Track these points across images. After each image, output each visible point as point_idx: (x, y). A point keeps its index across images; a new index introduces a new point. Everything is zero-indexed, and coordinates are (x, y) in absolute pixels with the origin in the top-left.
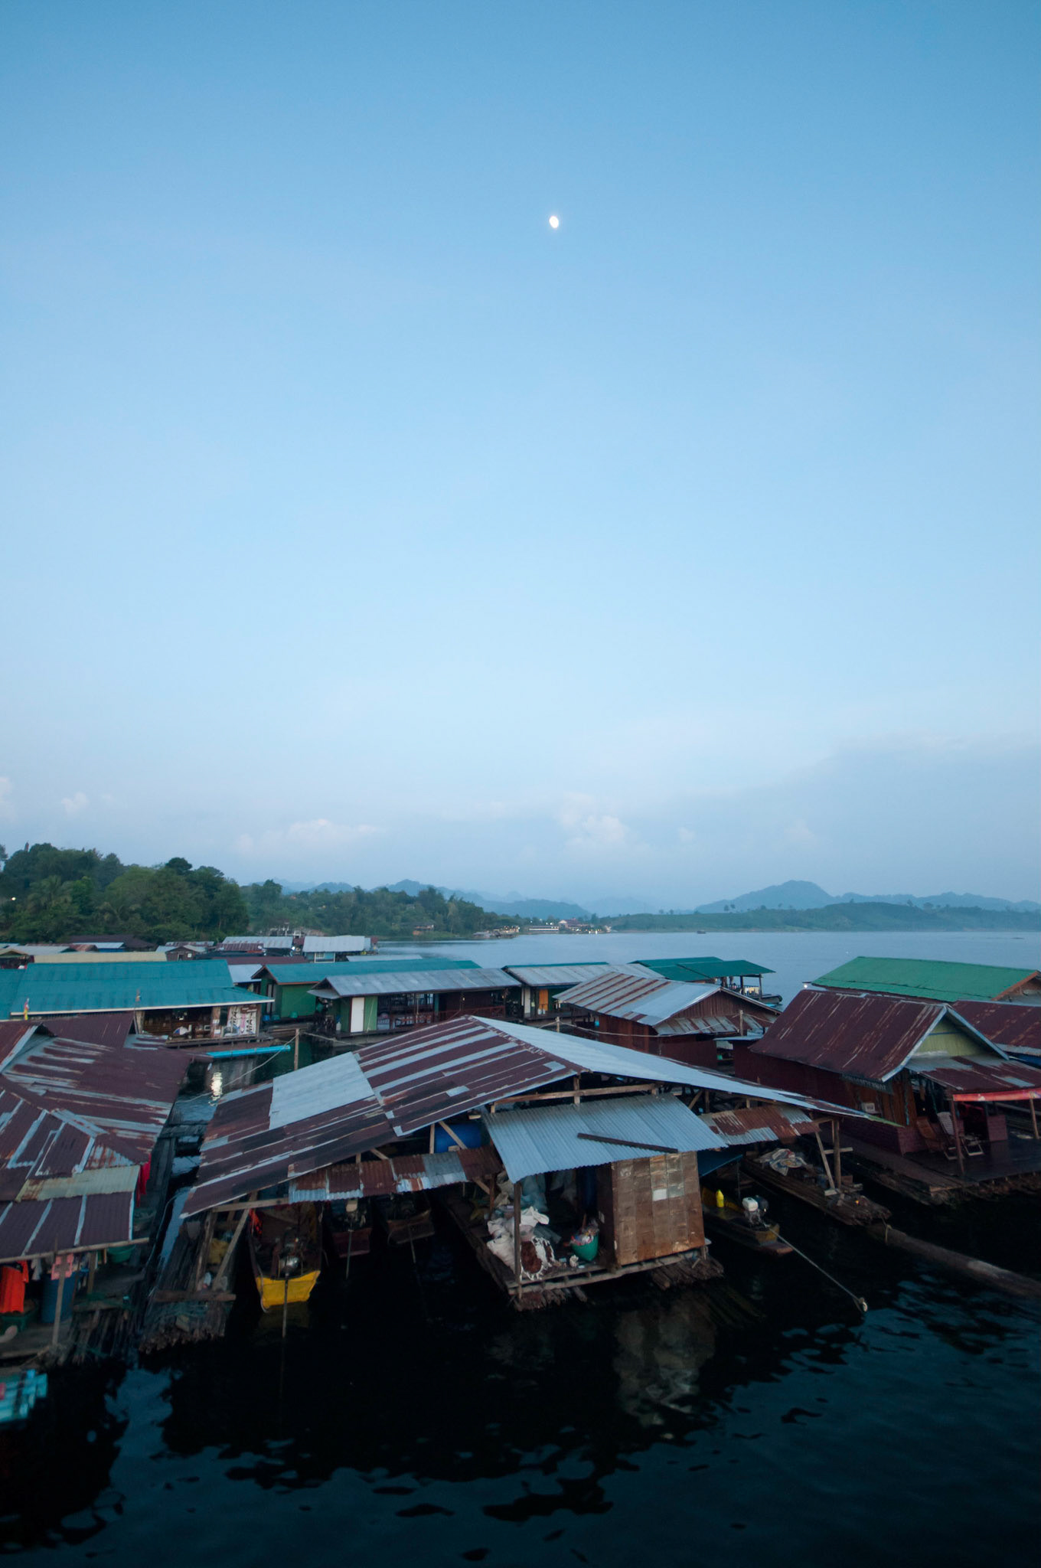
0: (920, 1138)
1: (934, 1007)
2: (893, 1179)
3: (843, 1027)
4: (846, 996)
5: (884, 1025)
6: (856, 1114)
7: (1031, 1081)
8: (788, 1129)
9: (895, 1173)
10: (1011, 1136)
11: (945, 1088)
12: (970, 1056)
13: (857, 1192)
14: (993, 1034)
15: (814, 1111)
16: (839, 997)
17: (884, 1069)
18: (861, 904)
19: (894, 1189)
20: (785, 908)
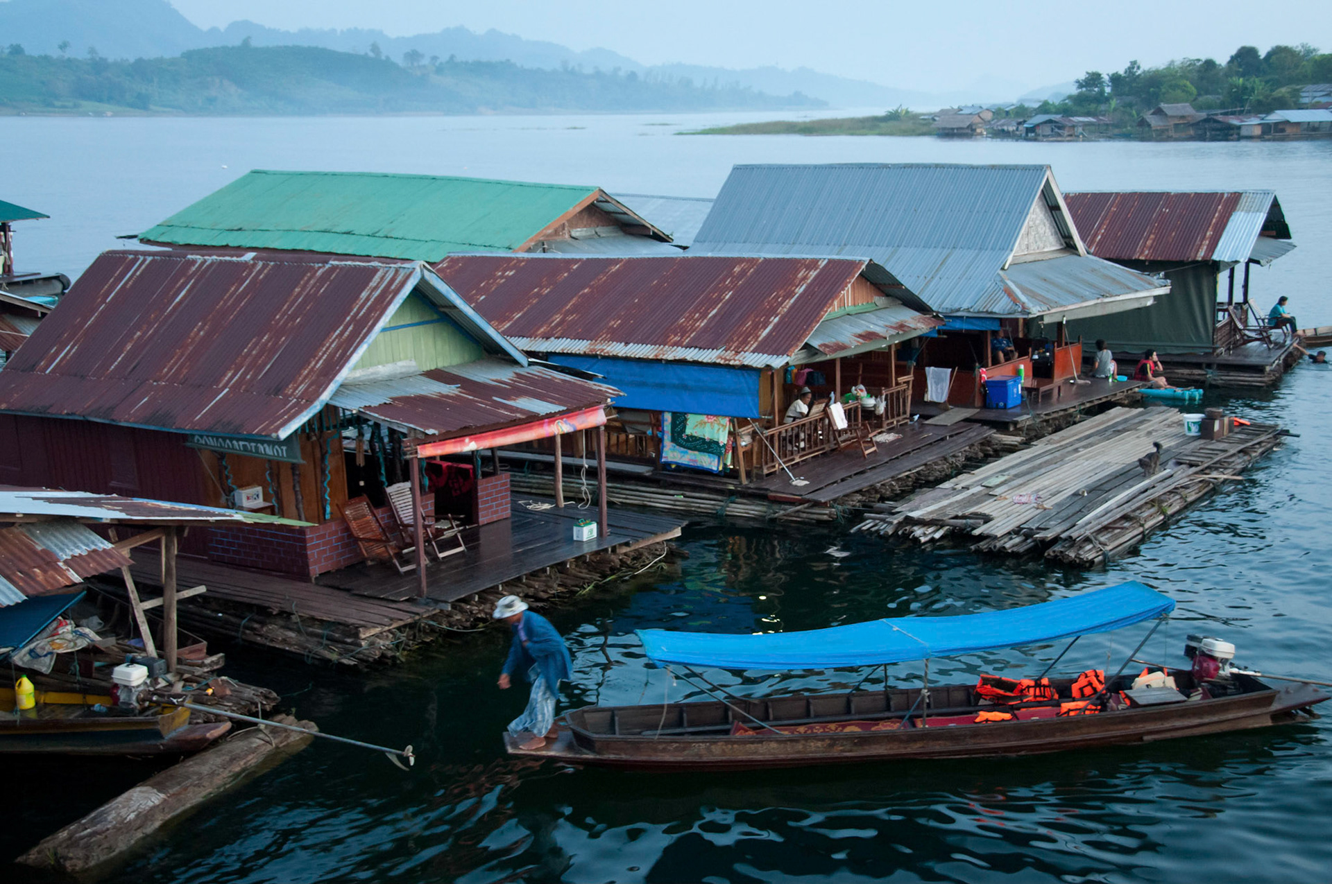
0: (350, 540)
1: (397, 271)
2: (291, 630)
3: (199, 331)
4: (209, 259)
5: (293, 318)
6: (216, 514)
7: (560, 403)
8: (51, 572)
9: (294, 618)
10: (516, 509)
11: (405, 435)
12: (458, 366)
13: (212, 672)
14: (508, 319)
15: (119, 525)
16: (194, 262)
17: (285, 413)
18: (266, 51)
19: (292, 649)
20: (78, 52)
